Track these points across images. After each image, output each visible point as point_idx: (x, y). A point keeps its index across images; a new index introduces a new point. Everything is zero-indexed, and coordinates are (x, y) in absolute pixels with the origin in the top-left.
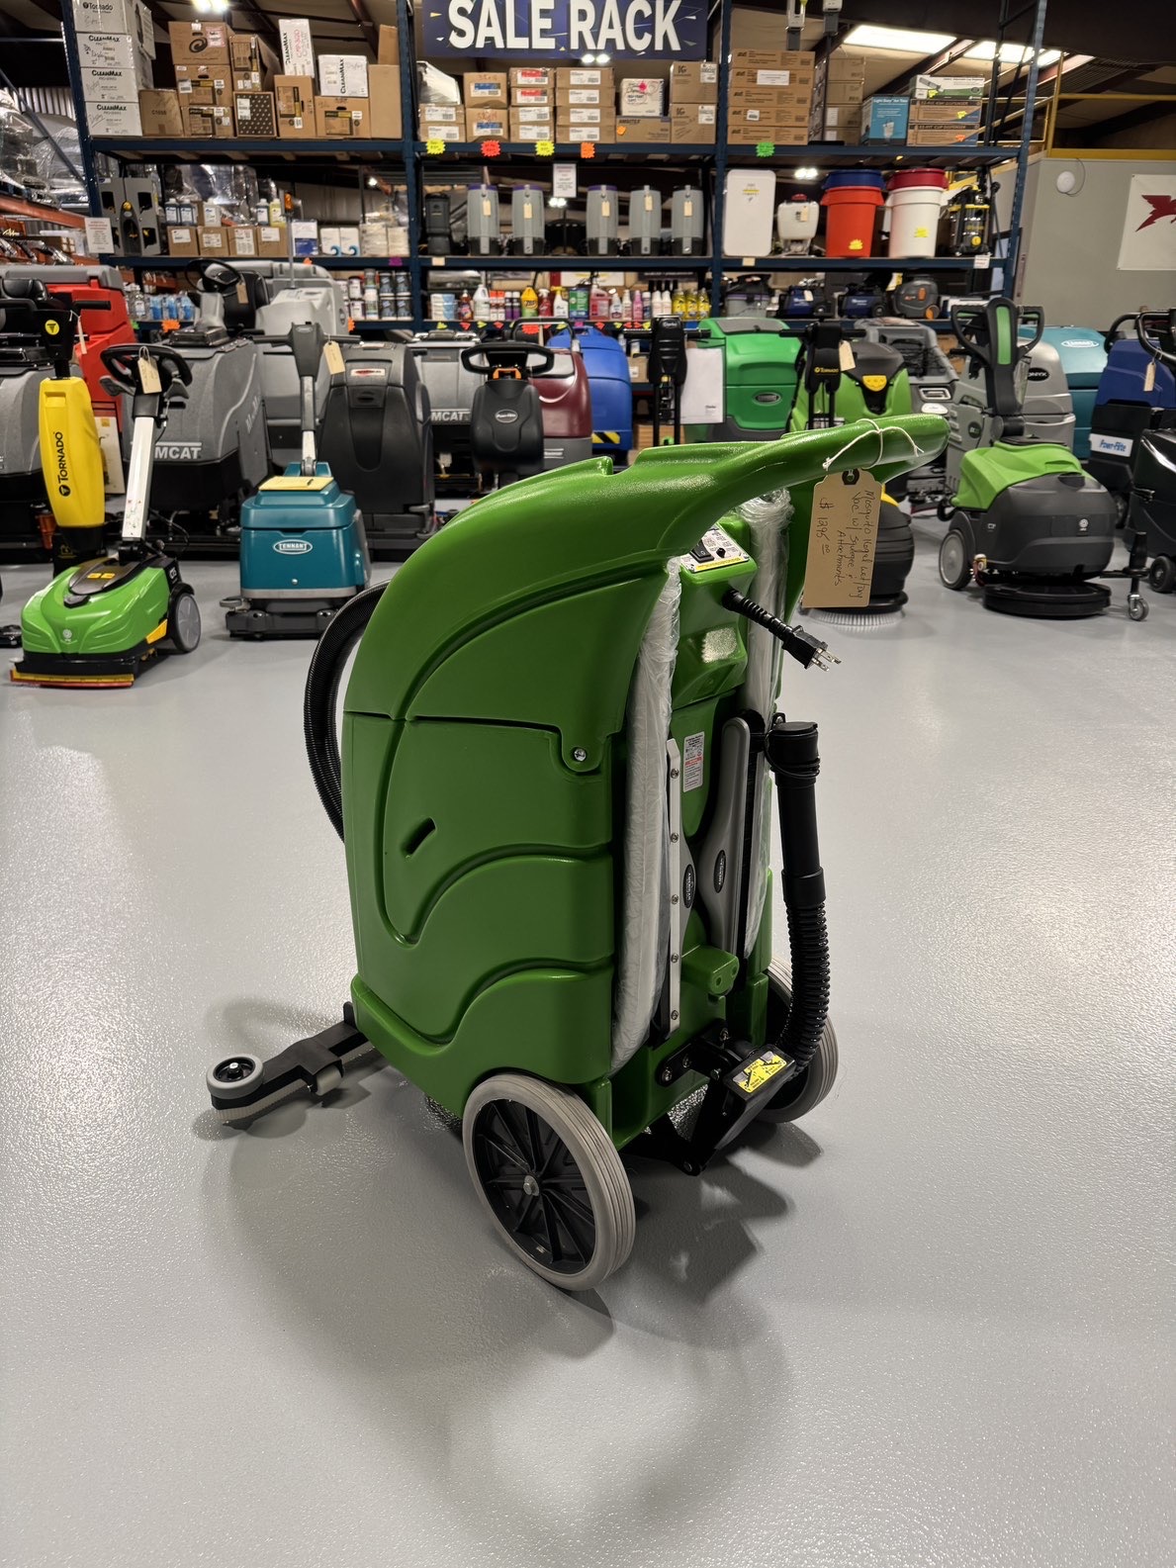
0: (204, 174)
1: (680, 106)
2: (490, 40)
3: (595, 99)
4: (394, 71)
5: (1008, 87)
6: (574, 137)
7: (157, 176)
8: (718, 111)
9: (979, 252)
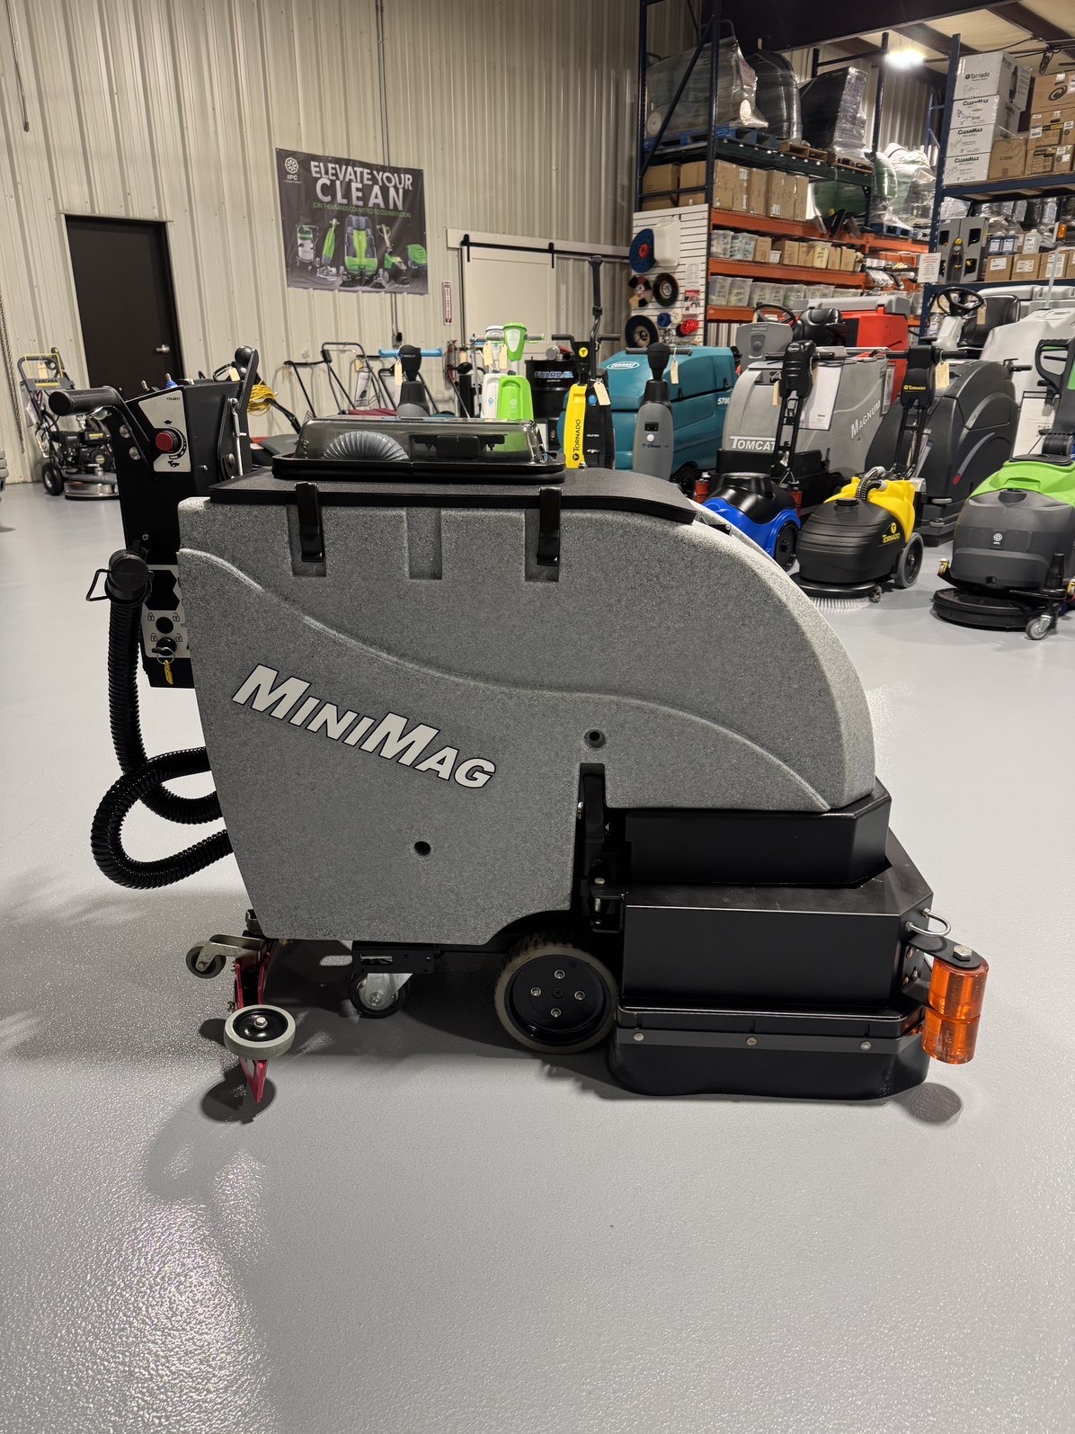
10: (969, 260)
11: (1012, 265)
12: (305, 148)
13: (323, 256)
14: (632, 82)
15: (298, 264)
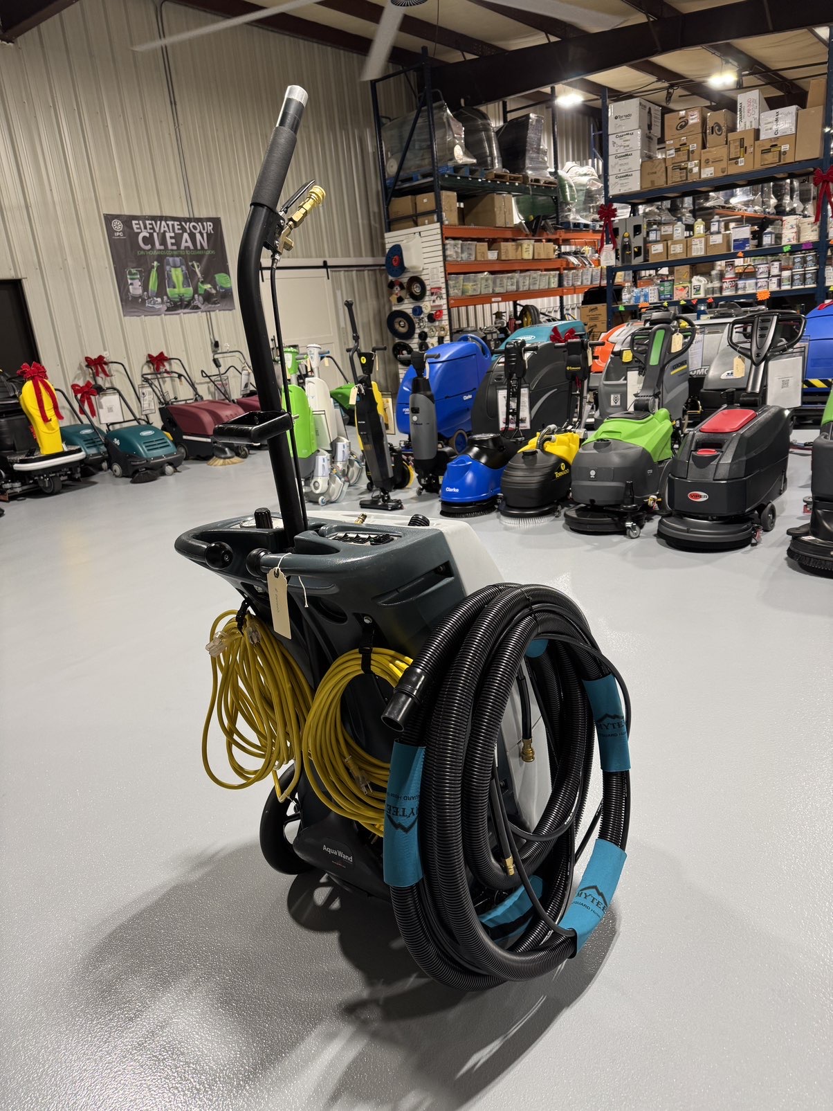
4: (818, 110)
10: (636, 247)
11: (667, 248)
12: (126, 212)
13: (150, 290)
14: (372, 137)
15: (130, 299)
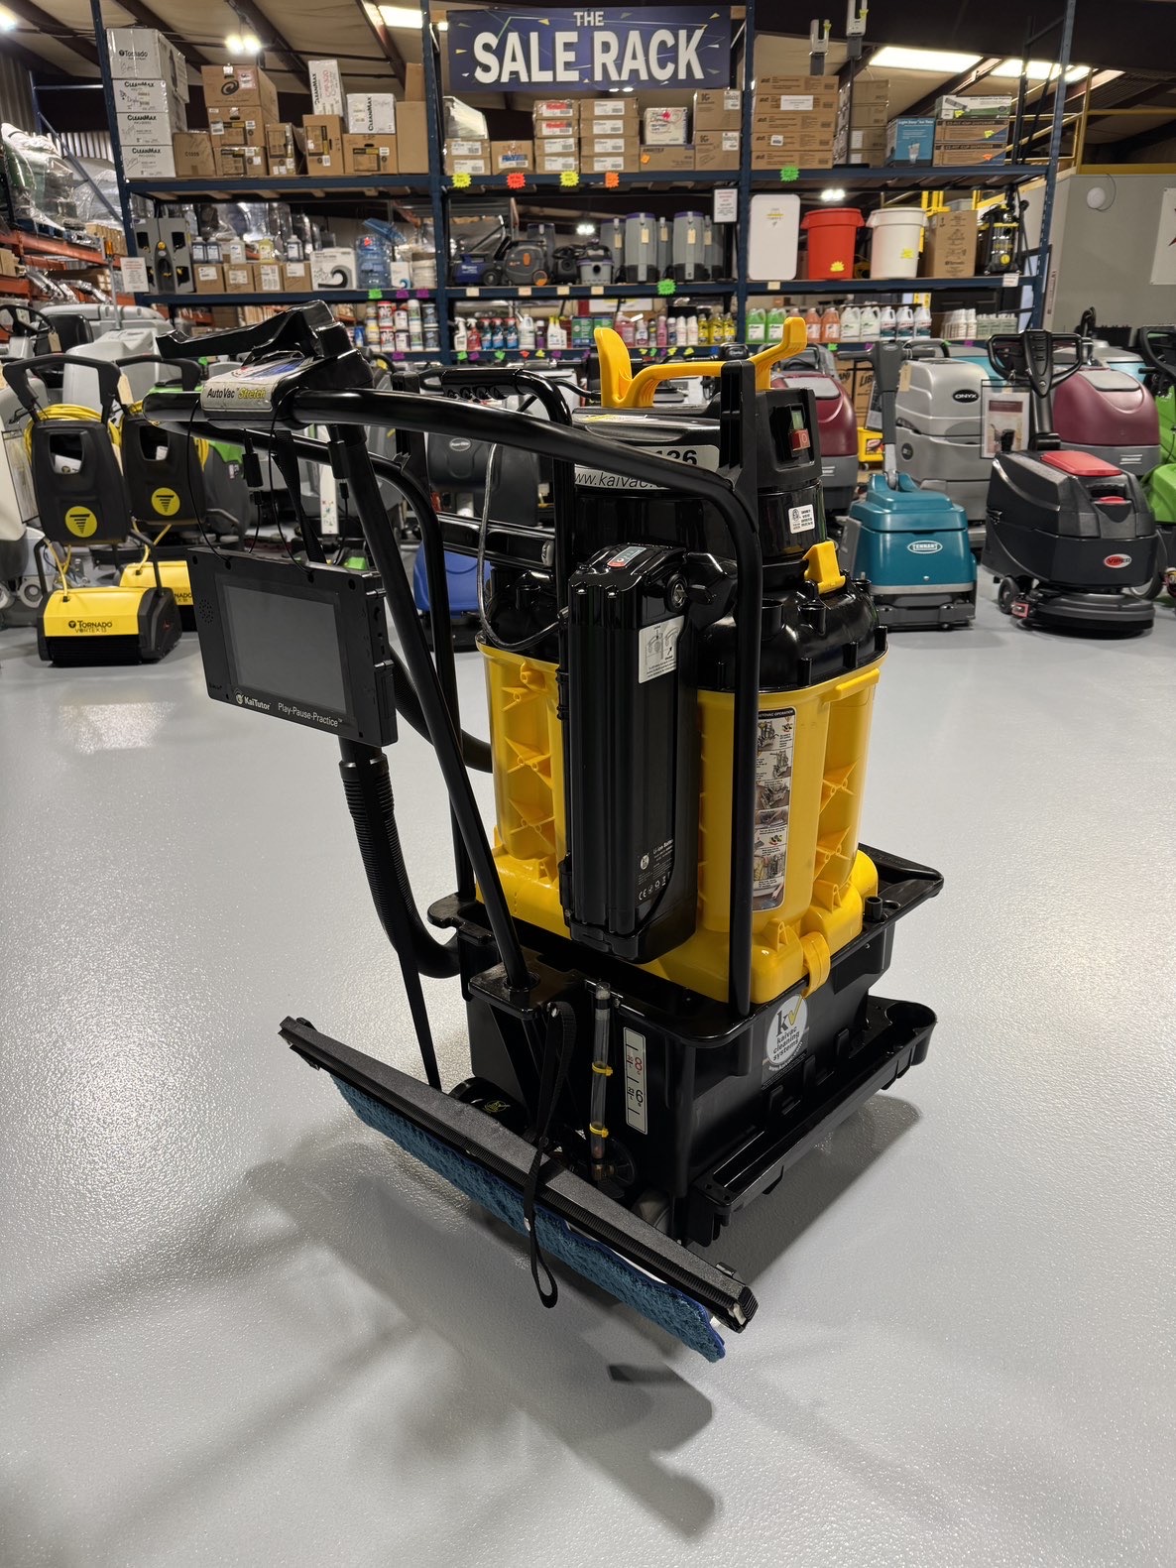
0: (240, 212)
1: (704, 133)
2: (515, 74)
3: (618, 129)
4: (421, 106)
5: (1037, 103)
6: (598, 167)
7: (193, 214)
8: (741, 138)
9: (1008, 270)
10: (180, 267)
11: (224, 275)
